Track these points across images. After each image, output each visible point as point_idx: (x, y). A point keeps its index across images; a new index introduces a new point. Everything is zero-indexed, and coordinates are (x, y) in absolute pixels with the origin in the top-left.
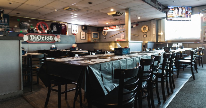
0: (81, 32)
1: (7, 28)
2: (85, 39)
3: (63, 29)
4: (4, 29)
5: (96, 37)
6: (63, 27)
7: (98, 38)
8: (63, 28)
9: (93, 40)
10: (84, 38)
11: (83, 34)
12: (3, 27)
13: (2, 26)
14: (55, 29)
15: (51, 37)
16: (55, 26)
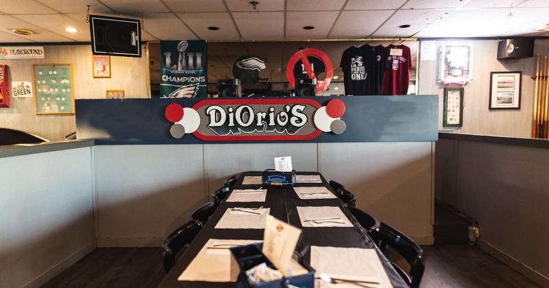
0: (494, 76)
1: (201, 83)
2: (518, 108)
3: (395, 68)
4: (193, 88)
6: (398, 57)
10: (509, 100)
11: (503, 85)
12: (191, 83)
13: (190, 79)
14: (359, 72)
15: (299, 111)
16: (359, 60)
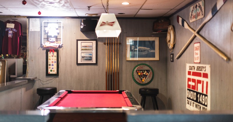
0: (79, 42)
2: (96, 64)
3: (10, 36)
5: (146, 53)
6: (12, 29)
7: (157, 58)
8: (10, 32)
9: (133, 65)
10: (90, 59)
11: (85, 49)
